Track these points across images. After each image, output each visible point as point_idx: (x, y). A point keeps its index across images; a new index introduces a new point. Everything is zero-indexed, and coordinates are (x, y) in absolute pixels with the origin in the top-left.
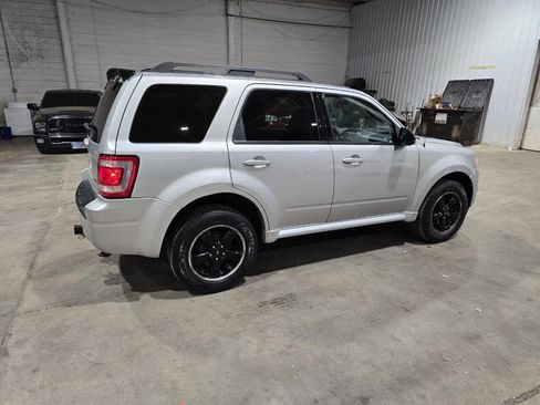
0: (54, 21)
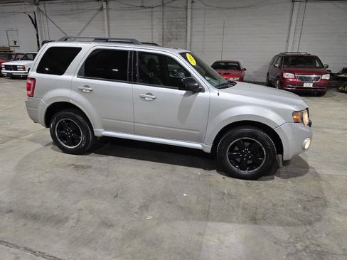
0: (185, 20)
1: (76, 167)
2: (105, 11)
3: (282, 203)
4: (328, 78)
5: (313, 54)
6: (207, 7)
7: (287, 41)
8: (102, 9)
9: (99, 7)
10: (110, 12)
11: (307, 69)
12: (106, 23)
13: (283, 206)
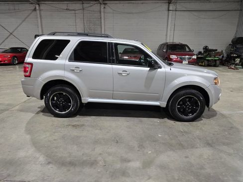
0: (100, 20)
1: (73, 126)
2: (38, 11)
3: (216, 133)
4: (196, 58)
5: (184, 43)
6: (114, 12)
7: (166, 35)
8: (35, 10)
9: (33, 8)
10: (42, 12)
11: (183, 53)
12: (39, 20)
13: (218, 134)
